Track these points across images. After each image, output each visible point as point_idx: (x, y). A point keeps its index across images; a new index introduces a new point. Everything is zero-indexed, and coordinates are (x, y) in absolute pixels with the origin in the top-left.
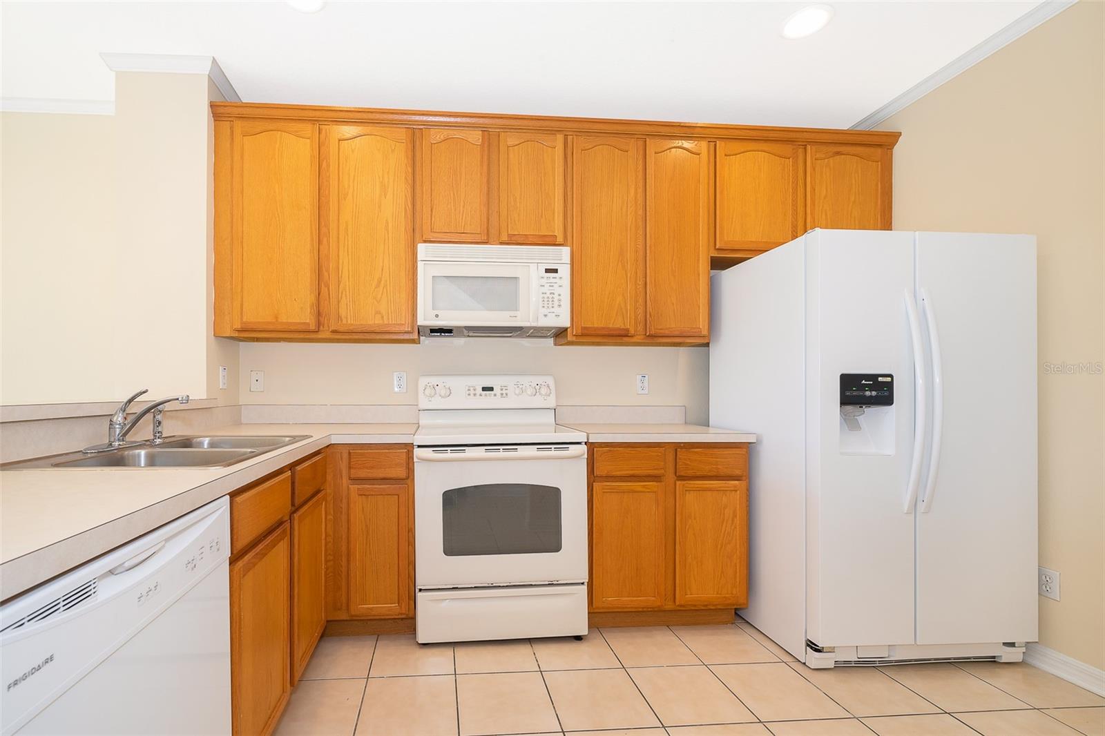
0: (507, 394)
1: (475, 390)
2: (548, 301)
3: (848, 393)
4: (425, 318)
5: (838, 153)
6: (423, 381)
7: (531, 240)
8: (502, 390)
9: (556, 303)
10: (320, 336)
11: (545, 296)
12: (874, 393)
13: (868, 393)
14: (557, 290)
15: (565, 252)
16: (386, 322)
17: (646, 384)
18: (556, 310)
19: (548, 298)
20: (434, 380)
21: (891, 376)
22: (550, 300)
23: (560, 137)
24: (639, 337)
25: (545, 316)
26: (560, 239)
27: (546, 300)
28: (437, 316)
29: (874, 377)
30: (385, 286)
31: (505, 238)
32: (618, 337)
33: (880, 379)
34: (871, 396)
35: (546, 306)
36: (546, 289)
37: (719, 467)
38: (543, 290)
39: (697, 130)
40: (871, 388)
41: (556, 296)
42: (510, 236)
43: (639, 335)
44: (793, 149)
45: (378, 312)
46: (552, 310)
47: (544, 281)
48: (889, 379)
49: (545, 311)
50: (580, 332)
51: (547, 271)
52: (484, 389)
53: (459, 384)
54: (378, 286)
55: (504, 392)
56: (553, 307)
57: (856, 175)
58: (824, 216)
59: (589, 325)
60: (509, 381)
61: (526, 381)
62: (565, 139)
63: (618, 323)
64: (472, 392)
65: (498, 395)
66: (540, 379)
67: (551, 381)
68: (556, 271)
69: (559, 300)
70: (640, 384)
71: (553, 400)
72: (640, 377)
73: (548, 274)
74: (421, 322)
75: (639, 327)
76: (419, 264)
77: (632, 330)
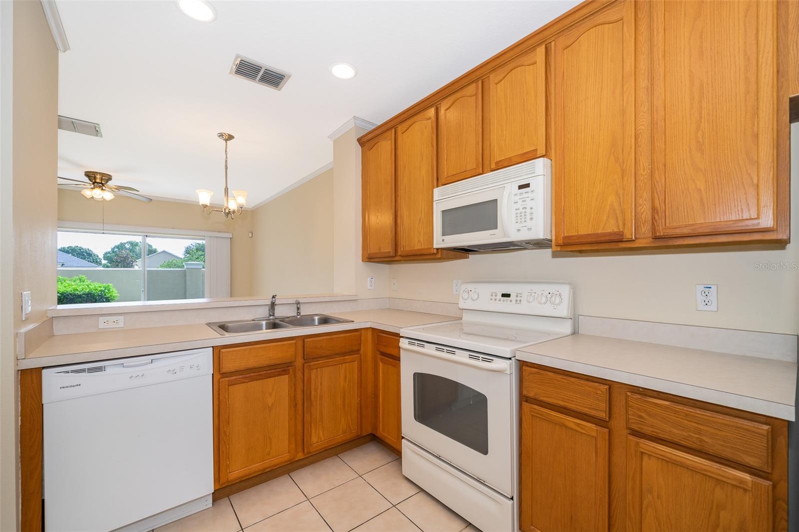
0: (520, 301)
1: (496, 295)
2: (521, 215)
4: (438, 242)
6: (464, 287)
7: (514, 160)
8: (517, 296)
9: (528, 217)
10: (397, 259)
11: (519, 211)
14: (529, 204)
15: (540, 165)
16: (423, 247)
18: (529, 223)
19: (521, 213)
20: (469, 287)
22: (523, 214)
23: (541, 50)
24: (644, 241)
25: (519, 230)
26: (542, 150)
27: (519, 215)
28: (443, 240)
30: (423, 222)
31: (493, 166)
32: (610, 242)
35: (519, 221)
36: (520, 205)
37: (704, 438)
38: (517, 206)
41: (528, 211)
42: (497, 163)
43: (645, 238)
45: (419, 241)
46: (525, 224)
47: (517, 198)
49: (519, 226)
50: (561, 242)
51: (521, 187)
52: (503, 295)
53: (485, 290)
54: (420, 223)
55: (519, 299)
56: (525, 221)
59: (573, 233)
60: (524, 289)
61: (539, 289)
62: (546, 48)
63: (611, 227)
64: (494, 297)
65: (514, 302)
66: (552, 288)
67: (565, 290)
68: (527, 186)
69: (531, 214)
70: (701, 298)
71: (563, 310)
72: (701, 288)
73: (522, 190)
74: (435, 246)
75: (646, 230)
76: (435, 203)
77: (629, 233)
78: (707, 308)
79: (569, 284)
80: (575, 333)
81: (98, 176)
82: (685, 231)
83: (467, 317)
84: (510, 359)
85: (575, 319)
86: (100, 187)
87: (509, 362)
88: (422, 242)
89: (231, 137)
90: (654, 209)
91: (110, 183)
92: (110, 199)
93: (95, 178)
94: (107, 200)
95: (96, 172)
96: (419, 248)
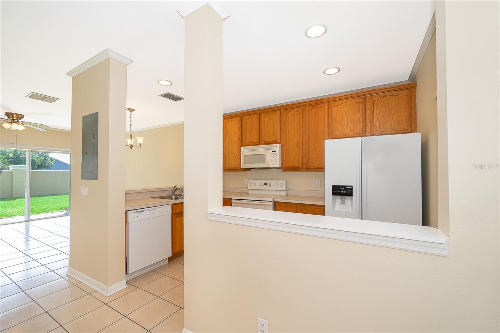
0: (271, 186)
2: (273, 160)
3: (335, 192)
4: (243, 166)
5: (385, 96)
6: (250, 181)
7: (271, 142)
8: (269, 184)
9: (275, 161)
12: (345, 192)
13: (342, 192)
14: (275, 157)
15: (278, 146)
17: (320, 183)
18: (275, 162)
20: (252, 181)
21: (352, 186)
23: (278, 112)
24: (304, 169)
25: (272, 164)
26: (279, 141)
28: (245, 165)
29: (345, 187)
30: (235, 158)
31: (263, 143)
32: (297, 169)
33: (347, 187)
34: (343, 193)
38: (272, 157)
39: (323, 100)
40: (344, 190)
42: (265, 142)
44: (363, 99)
45: (234, 165)
47: (271, 155)
48: (351, 187)
49: (272, 163)
50: (284, 168)
51: (273, 151)
52: (265, 184)
53: (258, 182)
54: (234, 158)
57: (395, 103)
58: (378, 121)
59: (287, 166)
60: (272, 182)
61: (276, 182)
62: (280, 111)
63: (297, 165)
64: (261, 185)
65: (268, 186)
66: (281, 182)
67: (284, 182)
68: (275, 151)
69: (276, 160)
70: (317, 183)
71: (284, 188)
72: (317, 181)
73: (273, 152)
74: (241, 167)
75: (304, 166)
76: (241, 152)
77: (301, 167)
78: (318, 186)
79: (286, 180)
80: (287, 195)
81: (15, 116)
82: (312, 168)
83: (250, 192)
84: (272, 201)
85: (287, 190)
86: (16, 122)
87: (272, 202)
88: (235, 165)
89: (133, 110)
90: (306, 162)
91: (22, 120)
92: (22, 130)
93: (13, 117)
94: (20, 130)
95: (14, 113)
96: (233, 167)
